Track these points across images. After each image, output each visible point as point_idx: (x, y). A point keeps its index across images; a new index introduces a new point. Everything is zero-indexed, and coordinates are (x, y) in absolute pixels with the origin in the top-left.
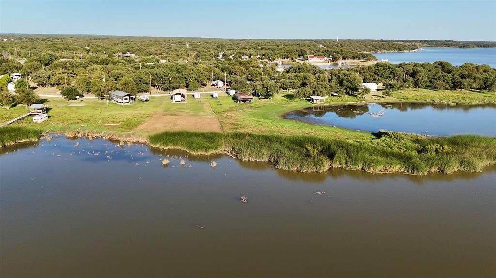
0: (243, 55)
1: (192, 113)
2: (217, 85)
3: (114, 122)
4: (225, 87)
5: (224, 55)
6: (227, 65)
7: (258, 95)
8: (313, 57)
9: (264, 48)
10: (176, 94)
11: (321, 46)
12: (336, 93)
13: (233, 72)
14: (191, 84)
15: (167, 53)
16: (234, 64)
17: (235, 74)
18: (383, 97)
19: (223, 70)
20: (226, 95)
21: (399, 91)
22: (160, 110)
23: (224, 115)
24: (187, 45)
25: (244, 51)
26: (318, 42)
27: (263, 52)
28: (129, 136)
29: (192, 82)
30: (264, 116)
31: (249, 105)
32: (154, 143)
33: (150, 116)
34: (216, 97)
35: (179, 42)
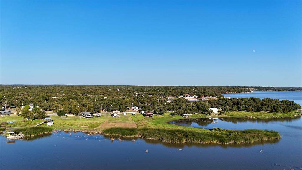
0: (149, 94)
1: (122, 121)
2: (135, 109)
3: (85, 125)
4: (139, 110)
5: (138, 95)
6: (140, 99)
7: (156, 114)
8: (188, 95)
9: (161, 91)
10: (114, 113)
11: (193, 90)
12: (196, 112)
13: (143, 102)
14: (122, 108)
15: (107, 94)
16: (144, 98)
17: (144, 103)
18: (220, 115)
19: (138, 101)
20: (140, 114)
21: (230, 112)
22: (107, 120)
23: (139, 122)
24: (118, 90)
25: (150, 92)
26: (192, 87)
27: (160, 93)
28: (94, 130)
29: (122, 107)
30: (159, 123)
31: (151, 118)
32: (106, 133)
33: (102, 123)
34: (135, 115)
35: (113, 88)
